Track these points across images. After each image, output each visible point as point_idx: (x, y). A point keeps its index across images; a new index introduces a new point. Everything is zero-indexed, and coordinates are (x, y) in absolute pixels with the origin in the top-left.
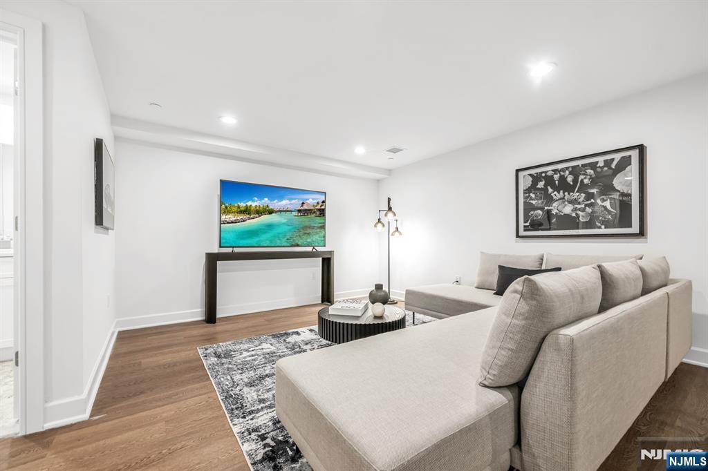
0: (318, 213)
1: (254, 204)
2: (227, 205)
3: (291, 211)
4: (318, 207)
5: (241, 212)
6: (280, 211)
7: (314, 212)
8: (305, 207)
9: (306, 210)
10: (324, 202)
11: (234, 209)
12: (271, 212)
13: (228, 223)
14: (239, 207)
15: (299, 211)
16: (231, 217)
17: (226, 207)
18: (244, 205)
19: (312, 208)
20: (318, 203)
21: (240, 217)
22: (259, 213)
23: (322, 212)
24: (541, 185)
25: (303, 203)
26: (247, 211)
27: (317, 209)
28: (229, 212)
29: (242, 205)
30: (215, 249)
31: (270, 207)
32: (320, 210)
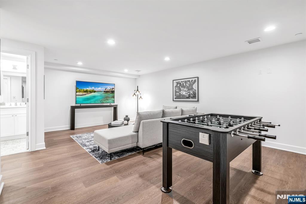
0: (111, 92)
1: (89, 89)
3: (102, 91)
4: (111, 90)
5: (85, 92)
6: (98, 92)
8: (107, 90)
10: (113, 88)
11: (82, 91)
12: (95, 92)
13: (80, 95)
14: (84, 90)
15: (105, 91)
16: (81, 93)
17: (79, 90)
18: (86, 89)
19: (109, 90)
20: (111, 89)
22: (91, 92)
23: (113, 92)
24: (178, 85)
26: (86, 91)
28: (80, 92)
29: (85, 89)
30: (74, 105)
31: (95, 90)
32: (112, 91)
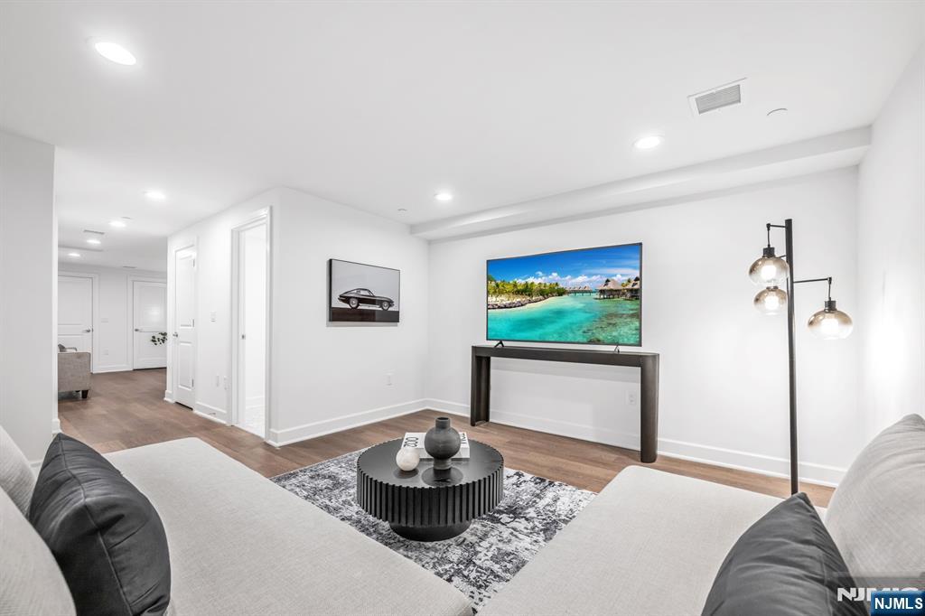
0: (629, 295)
1: (537, 282)
2: (499, 282)
3: (590, 292)
4: (630, 286)
5: (519, 293)
6: (575, 292)
7: (624, 294)
8: (611, 286)
9: (611, 290)
10: (637, 279)
11: (509, 288)
12: (561, 293)
13: (499, 307)
14: (515, 285)
15: (602, 292)
16: (503, 300)
17: (497, 285)
18: (523, 282)
19: (621, 288)
20: (629, 281)
21: (517, 299)
22: (545, 293)
23: (635, 294)
25: (608, 281)
26: (526, 291)
27: (628, 290)
28: (501, 293)
29: (521, 282)
31: (561, 286)
32: (631, 290)
